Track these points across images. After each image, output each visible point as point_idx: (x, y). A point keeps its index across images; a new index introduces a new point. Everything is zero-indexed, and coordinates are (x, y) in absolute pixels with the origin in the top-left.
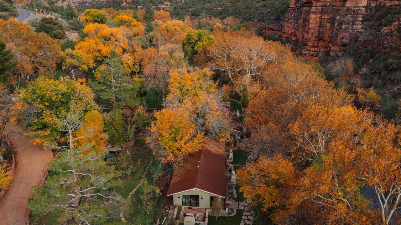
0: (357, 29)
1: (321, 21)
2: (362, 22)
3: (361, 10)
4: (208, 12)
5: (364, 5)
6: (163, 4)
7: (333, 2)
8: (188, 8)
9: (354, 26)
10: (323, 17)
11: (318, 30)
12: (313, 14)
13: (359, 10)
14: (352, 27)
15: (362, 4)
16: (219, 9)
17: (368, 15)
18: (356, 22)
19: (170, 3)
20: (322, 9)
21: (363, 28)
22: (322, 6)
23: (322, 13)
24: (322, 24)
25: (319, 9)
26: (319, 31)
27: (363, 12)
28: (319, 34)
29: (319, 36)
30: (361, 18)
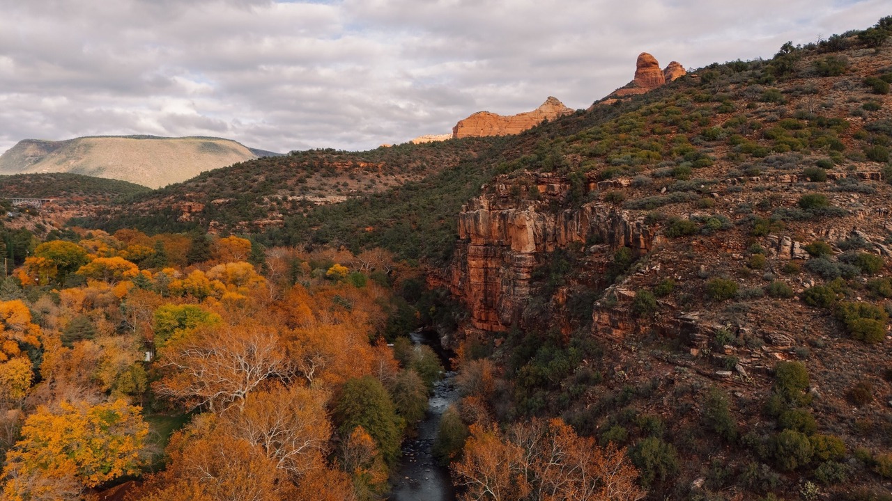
0: (521, 295)
1: (486, 273)
2: (530, 282)
3: (525, 259)
4: (343, 236)
5: (529, 251)
6: (265, 216)
7: (503, 238)
8: (311, 226)
9: (517, 289)
10: (489, 265)
11: (483, 288)
12: (472, 258)
13: (521, 259)
14: (514, 290)
15: (526, 249)
16: (368, 229)
17: (541, 267)
18: (518, 281)
19: (281, 215)
20: (486, 251)
21: (531, 293)
22: (485, 245)
23: (486, 257)
24: (490, 279)
25: (480, 250)
26: (485, 291)
27: (529, 264)
28: (486, 297)
29: (486, 299)
30: (525, 274)
